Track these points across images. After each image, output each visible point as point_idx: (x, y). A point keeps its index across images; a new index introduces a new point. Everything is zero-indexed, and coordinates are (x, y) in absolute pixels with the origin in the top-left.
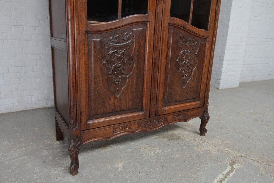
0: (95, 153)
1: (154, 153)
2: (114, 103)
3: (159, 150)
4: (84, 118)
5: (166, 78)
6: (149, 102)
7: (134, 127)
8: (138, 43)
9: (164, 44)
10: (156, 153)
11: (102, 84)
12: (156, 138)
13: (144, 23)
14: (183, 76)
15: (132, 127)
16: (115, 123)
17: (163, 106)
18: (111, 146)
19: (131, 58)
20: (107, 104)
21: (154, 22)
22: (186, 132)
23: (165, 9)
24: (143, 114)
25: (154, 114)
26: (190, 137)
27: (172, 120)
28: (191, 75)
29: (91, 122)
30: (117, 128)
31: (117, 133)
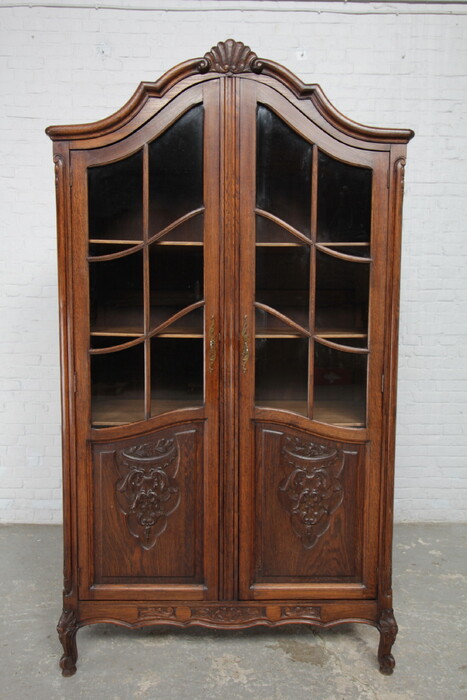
2: (141, 560)
3: (249, 676)
4: (85, 580)
5: (256, 522)
6: (216, 567)
7: (184, 613)
8: (187, 456)
9: (243, 459)
11: (117, 525)
12: (271, 647)
13: (198, 423)
14: (303, 522)
15: (177, 613)
16: (143, 599)
17: (253, 581)
19: (172, 482)
20: (127, 561)
21: (217, 418)
24: (204, 592)
25: (230, 596)
26: (348, 667)
27: (278, 616)
28: (327, 522)
29: (98, 588)
30: (146, 608)
31: (146, 618)
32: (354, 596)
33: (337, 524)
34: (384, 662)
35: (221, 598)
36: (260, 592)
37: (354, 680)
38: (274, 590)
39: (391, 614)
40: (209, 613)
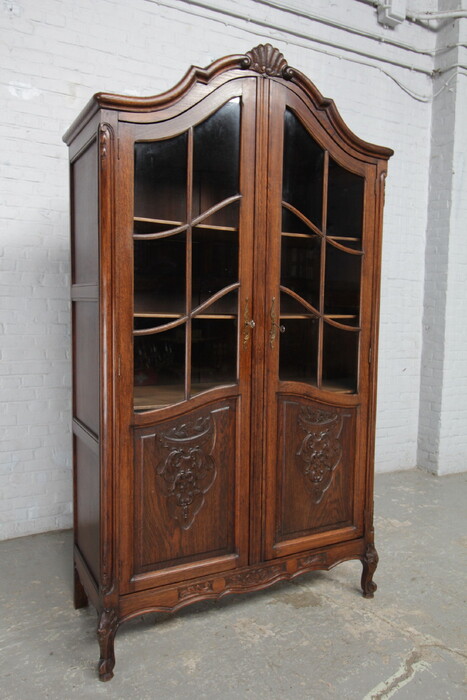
0: (146, 636)
1: (261, 637)
2: (180, 542)
3: (272, 629)
4: (125, 572)
5: (278, 486)
6: (247, 534)
7: (219, 584)
8: (222, 432)
9: (269, 429)
10: (266, 636)
11: (157, 509)
12: (270, 603)
13: (232, 399)
14: (313, 481)
15: (214, 586)
16: (182, 579)
17: (276, 541)
18: (179, 620)
19: (210, 459)
20: (167, 545)
21: (249, 394)
22: (337, 588)
23: (268, 371)
24: (236, 560)
25: (258, 559)
26: (340, 601)
27: (295, 567)
28: (329, 478)
29: (139, 578)
30: (187, 588)
31: (185, 598)
32: (349, 537)
33: (337, 478)
34: (367, 588)
35: (251, 562)
36: (281, 550)
37: (352, 609)
38: (291, 546)
39: (373, 548)
40: (240, 579)
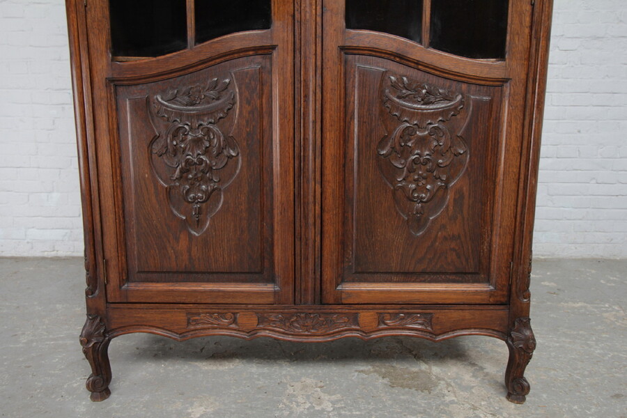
1: (311, 408)
2: (189, 251)
4: (114, 275)
5: (345, 199)
6: (291, 259)
7: (248, 320)
8: (249, 103)
11: (154, 201)
12: (361, 371)
13: (263, 52)
14: (411, 199)
15: (239, 320)
16: (193, 301)
17: (342, 279)
19: (231, 142)
20: (171, 251)
21: (290, 47)
22: (475, 376)
24: (275, 292)
25: (310, 298)
26: (466, 394)
27: (375, 325)
28: (443, 198)
29: (132, 286)
30: (199, 314)
31: (198, 327)
32: (478, 299)
33: (458, 201)
34: (515, 386)
35: (297, 301)
36: (350, 294)
37: (475, 408)
38: (369, 292)
39: (527, 324)
40: (281, 321)
